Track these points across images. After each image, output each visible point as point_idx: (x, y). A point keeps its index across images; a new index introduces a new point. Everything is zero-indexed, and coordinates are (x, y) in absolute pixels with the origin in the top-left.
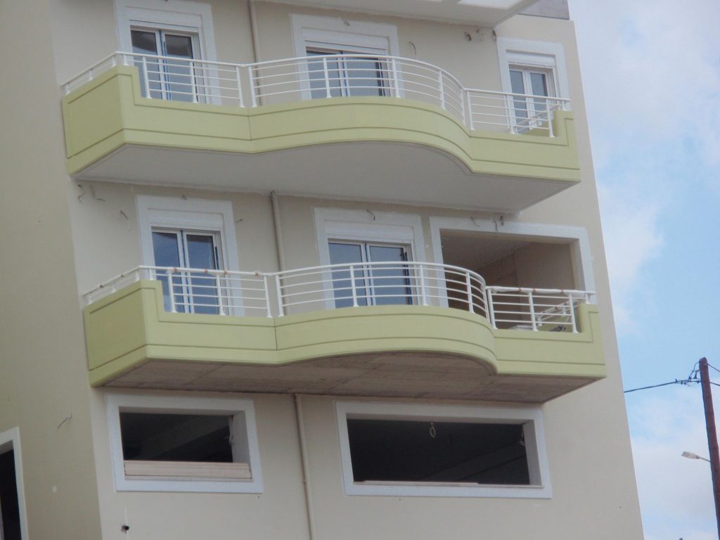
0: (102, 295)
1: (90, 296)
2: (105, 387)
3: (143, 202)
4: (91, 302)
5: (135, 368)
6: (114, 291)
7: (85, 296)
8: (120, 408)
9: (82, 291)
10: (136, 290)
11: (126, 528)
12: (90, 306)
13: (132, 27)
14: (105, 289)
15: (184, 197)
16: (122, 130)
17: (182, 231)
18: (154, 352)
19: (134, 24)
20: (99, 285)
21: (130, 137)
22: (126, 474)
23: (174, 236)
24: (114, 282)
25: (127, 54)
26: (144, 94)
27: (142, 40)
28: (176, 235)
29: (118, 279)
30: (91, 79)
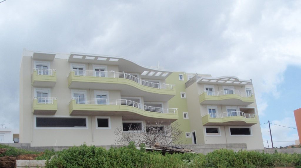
2: (204, 125)
3: (207, 106)
5: (207, 123)
6: (205, 116)
8: (206, 128)
9: (201, 115)
10: (207, 115)
11: (207, 140)
12: (202, 117)
17: (212, 109)
18: (209, 122)
20: (203, 115)
21: (206, 99)
22: (207, 135)
25: (205, 91)
26: (207, 95)
27: (207, 89)
29: (205, 114)
30: (202, 93)
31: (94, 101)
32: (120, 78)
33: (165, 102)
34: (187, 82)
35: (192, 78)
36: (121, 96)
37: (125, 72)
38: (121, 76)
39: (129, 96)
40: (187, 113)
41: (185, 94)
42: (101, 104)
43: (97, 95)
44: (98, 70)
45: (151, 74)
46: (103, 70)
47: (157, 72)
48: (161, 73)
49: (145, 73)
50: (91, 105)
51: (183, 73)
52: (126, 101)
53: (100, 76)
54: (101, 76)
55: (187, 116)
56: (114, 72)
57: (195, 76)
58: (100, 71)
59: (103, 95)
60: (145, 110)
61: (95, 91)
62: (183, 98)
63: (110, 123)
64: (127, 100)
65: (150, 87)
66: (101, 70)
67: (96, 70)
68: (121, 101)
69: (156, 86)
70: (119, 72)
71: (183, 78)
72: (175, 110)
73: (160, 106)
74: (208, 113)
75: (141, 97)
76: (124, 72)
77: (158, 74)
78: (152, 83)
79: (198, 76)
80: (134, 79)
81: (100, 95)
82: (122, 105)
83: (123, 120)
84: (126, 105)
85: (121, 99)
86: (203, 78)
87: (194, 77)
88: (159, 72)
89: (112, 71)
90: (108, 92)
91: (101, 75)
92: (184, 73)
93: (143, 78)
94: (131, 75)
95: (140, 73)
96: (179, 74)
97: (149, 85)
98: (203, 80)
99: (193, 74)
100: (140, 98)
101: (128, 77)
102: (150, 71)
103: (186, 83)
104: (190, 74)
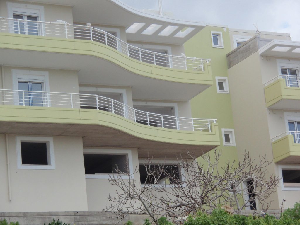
0: (276, 139)
1: (273, 139)
2: (278, 163)
3: (286, 114)
4: (273, 141)
5: (287, 158)
6: (280, 138)
7: (272, 139)
8: (282, 169)
9: (271, 138)
10: (287, 137)
11: (285, 200)
12: (273, 142)
13: (281, 68)
14: (278, 137)
15: (296, 112)
16: (281, 95)
17: (296, 121)
18: (292, 154)
19: (282, 67)
20: (276, 136)
21: (284, 97)
22: (284, 186)
23: (293, 123)
24: (280, 135)
25: (281, 76)
26: (287, 86)
27: (284, 72)
28: (294, 123)
29: (281, 135)
30: (272, 82)
31: (13, 97)
32: (75, 38)
33: (182, 102)
34: (233, 52)
35: (246, 43)
36: (80, 85)
37: (93, 25)
38: (81, 35)
39: (97, 86)
40: (232, 130)
41: (227, 81)
42: (30, 105)
43: (19, 82)
44: (21, 17)
45: (151, 29)
46: (35, 18)
47: (165, 24)
48: (176, 27)
49: (134, 28)
50: (5, 106)
51: (220, 28)
52: (95, 99)
53: (26, 32)
54: (29, 34)
55: (232, 138)
56: (64, 23)
57: (255, 38)
58: (25, 19)
59: (33, 83)
60: (137, 121)
61: (14, 71)
62: (221, 92)
63: (52, 153)
64: (97, 96)
65: (149, 64)
66: (29, 18)
67: (16, 16)
68: (81, 98)
69: (162, 62)
70: (74, 23)
71: (221, 40)
72: (211, 123)
73: (170, 111)
74: (289, 133)
75: (126, 88)
76: (89, 25)
77: (167, 31)
78: (154, 53)
79: (264, 37)
80: (112, 43)
81: (27, 83)
82: (82, 107)
83: (85, 146)
84: (96, 108)
85: (80, 92)
86: (276, 43)
87: (252, 40)
88: (169, 27)
89: (59, 22)
90: (46, 73)
91: (29, 30)
92: (225, 30)
93: (131, 40)
94: (106, 33)
95: (123, 28)
96: (212, 32)
97: (147, 58)
98: (277, 49)
99: (248, 33)
100: (123, 91)
101: (99, 38)
102: (148, 21)
103: (228, 55)
104: (237, 32)
